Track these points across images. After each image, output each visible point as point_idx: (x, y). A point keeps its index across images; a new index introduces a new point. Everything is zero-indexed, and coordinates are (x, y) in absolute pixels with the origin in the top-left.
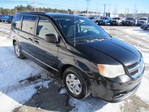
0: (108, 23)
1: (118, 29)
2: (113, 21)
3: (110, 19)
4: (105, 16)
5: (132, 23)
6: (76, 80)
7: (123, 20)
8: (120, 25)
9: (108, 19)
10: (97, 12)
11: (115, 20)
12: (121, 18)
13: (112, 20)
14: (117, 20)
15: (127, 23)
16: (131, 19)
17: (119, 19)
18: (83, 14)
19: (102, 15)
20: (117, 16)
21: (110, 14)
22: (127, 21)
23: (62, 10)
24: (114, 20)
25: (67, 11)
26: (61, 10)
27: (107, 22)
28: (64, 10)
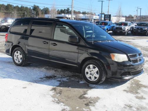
0: (109, 30)
1: (126, 39)
2: (117, 28)
3: (112, 25)
4: (103, 19)
5: (145, 30)
6: (94, 68)
7: (133, 26)
8: (128, 35)
9: (109, 25)
10: (87, 12)
11: (121, 27)
12: (129, 23)
13: (116, 26)
14: (123, 27)
15: (139, 31)
16: (144, 26)
17: (126, 24)
18: (63, 15)
19: (96, 17)
20: (123, 20)
21: (111, 15)
22: (138, 29)
23: (22, 7)
24: (118, 26)
25: (32, 8)
26: (20, 6)
27: (107, 29)
28: (26, 8)
